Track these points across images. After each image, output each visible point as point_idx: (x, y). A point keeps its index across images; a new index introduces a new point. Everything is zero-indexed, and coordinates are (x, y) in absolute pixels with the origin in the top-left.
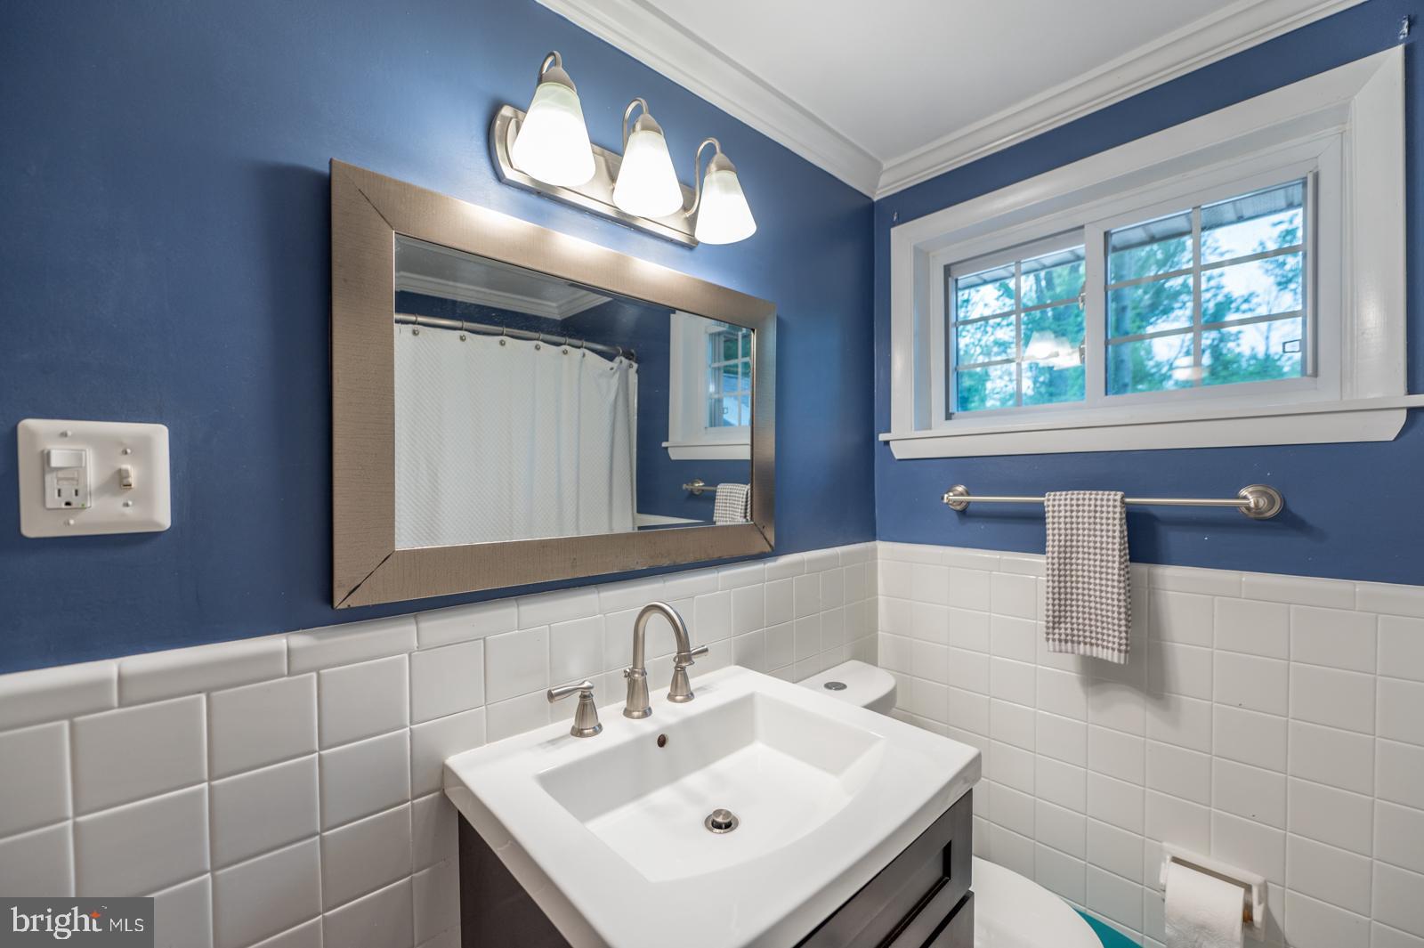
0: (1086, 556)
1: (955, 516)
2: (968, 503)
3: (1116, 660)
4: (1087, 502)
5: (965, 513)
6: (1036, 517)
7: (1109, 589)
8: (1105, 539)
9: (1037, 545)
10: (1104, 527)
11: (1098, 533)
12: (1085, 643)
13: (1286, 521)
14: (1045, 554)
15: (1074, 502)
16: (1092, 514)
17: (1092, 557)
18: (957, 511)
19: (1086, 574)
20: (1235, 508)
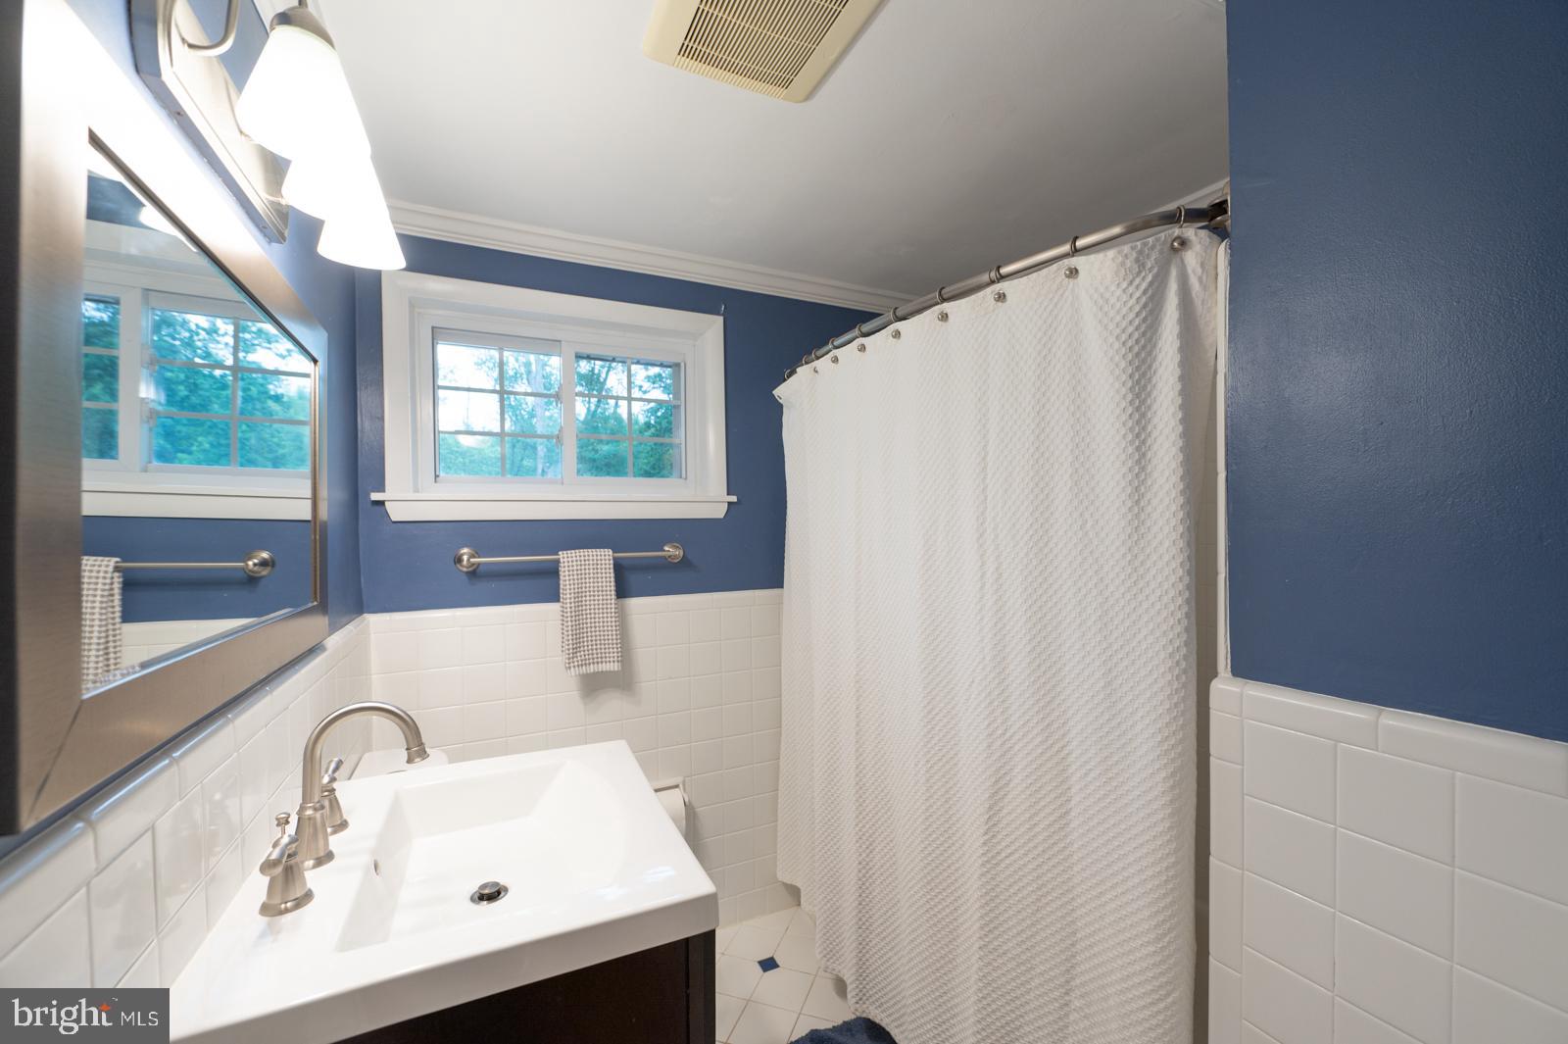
0: (592, 598)
1: (465, 577)
2: (479, 564)
3: (616, 669)
4: (591, 558)
5: (474, 574)
6: (552, 572)
7: (609, 619)
8: (604, 584)
9: (553, 596)
10: (604, 575)
11: (600, 580)
12: (593, 663)
13: (685, 563)
14: (558, 601)
15: (582, 558)
16: (595, 566)
17: (596, 598)
18: (467, 573)
19: (592, 611)
20: (664, 558)
